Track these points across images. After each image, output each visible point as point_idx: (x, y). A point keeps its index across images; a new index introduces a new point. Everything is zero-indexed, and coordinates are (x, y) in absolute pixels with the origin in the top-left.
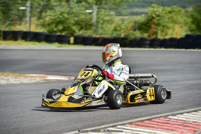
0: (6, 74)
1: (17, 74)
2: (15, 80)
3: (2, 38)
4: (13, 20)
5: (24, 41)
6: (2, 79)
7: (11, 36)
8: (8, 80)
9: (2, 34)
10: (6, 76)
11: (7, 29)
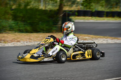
0: (106, 37)
1: (113, 37)
2: (112, 41)
3: (105, 16)
4: (112, 5)
5: (118, 17)
6: (104, 40)
7: (111, 15)
8: (107, 41)
9: (105, 13)
10: (106, 39)
11: (108, 10)
